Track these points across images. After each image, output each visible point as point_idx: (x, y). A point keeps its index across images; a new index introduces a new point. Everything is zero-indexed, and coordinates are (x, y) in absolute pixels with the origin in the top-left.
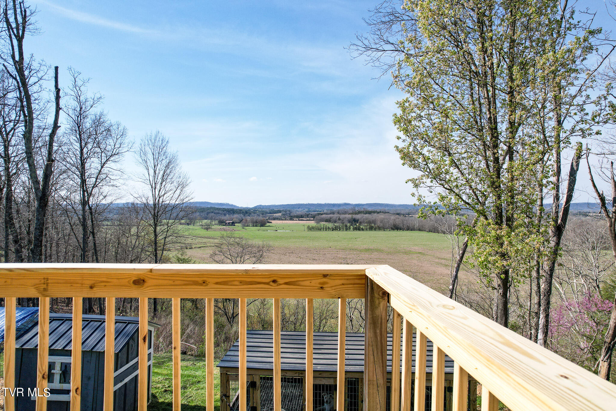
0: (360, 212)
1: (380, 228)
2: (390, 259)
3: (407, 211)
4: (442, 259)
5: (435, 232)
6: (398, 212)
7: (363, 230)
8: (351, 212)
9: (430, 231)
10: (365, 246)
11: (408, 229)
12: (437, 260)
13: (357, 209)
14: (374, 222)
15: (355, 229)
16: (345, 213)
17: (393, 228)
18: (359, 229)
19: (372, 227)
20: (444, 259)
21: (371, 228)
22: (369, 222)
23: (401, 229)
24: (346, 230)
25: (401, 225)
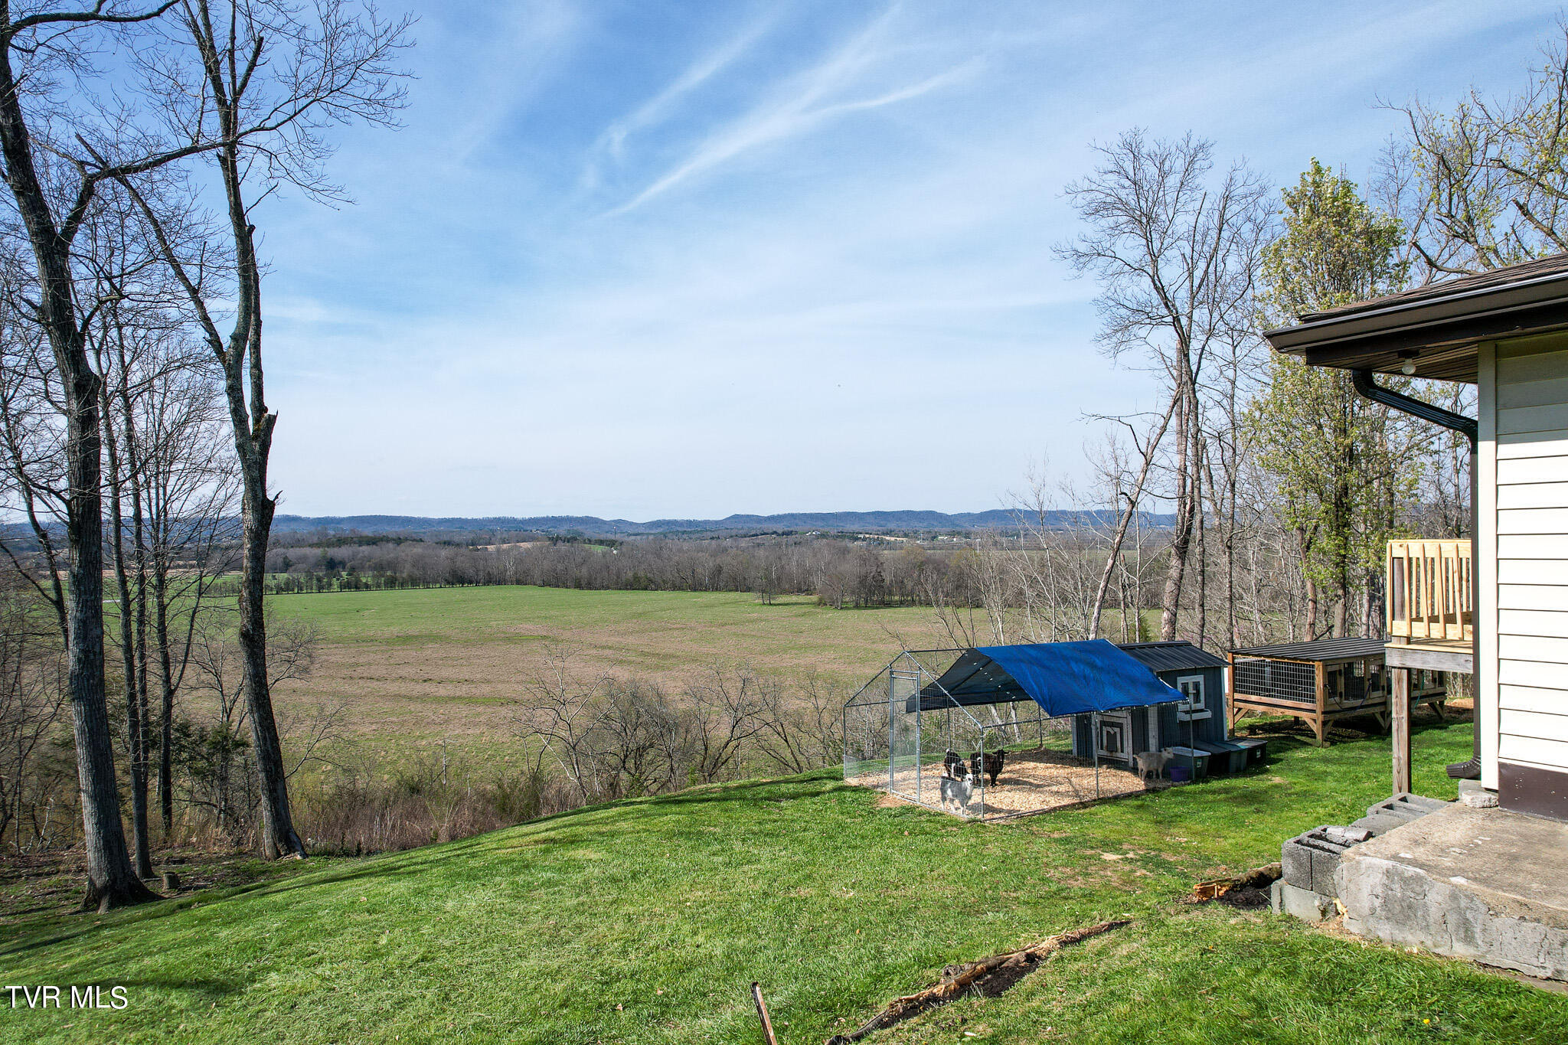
0: (341, 542)
1: (414, 582)
2: (478, 657)
3: (466, 536)
4: (603, 647)
5: (558, 586)
6: (446, 538)
7: (367, 587)
8: (315, 540)
9: (545, 584)
10: (395, 630)
11: (491, 580)
12: (594, 652)
13: (332, 532)
14: (392, 565)
15: (346, 586)
16: (298, 543)
17: (450, 579)
18: (355, 585)
19: (392, 579)
20: (610, 648)
21: (391, 583)
22: (379, 568)
23: (471, 582)
24: (320, 589)
25: (471, 572)
